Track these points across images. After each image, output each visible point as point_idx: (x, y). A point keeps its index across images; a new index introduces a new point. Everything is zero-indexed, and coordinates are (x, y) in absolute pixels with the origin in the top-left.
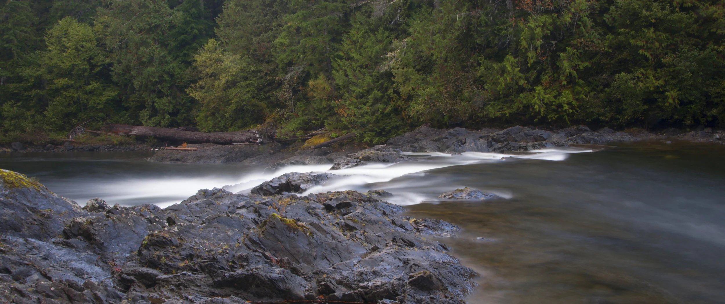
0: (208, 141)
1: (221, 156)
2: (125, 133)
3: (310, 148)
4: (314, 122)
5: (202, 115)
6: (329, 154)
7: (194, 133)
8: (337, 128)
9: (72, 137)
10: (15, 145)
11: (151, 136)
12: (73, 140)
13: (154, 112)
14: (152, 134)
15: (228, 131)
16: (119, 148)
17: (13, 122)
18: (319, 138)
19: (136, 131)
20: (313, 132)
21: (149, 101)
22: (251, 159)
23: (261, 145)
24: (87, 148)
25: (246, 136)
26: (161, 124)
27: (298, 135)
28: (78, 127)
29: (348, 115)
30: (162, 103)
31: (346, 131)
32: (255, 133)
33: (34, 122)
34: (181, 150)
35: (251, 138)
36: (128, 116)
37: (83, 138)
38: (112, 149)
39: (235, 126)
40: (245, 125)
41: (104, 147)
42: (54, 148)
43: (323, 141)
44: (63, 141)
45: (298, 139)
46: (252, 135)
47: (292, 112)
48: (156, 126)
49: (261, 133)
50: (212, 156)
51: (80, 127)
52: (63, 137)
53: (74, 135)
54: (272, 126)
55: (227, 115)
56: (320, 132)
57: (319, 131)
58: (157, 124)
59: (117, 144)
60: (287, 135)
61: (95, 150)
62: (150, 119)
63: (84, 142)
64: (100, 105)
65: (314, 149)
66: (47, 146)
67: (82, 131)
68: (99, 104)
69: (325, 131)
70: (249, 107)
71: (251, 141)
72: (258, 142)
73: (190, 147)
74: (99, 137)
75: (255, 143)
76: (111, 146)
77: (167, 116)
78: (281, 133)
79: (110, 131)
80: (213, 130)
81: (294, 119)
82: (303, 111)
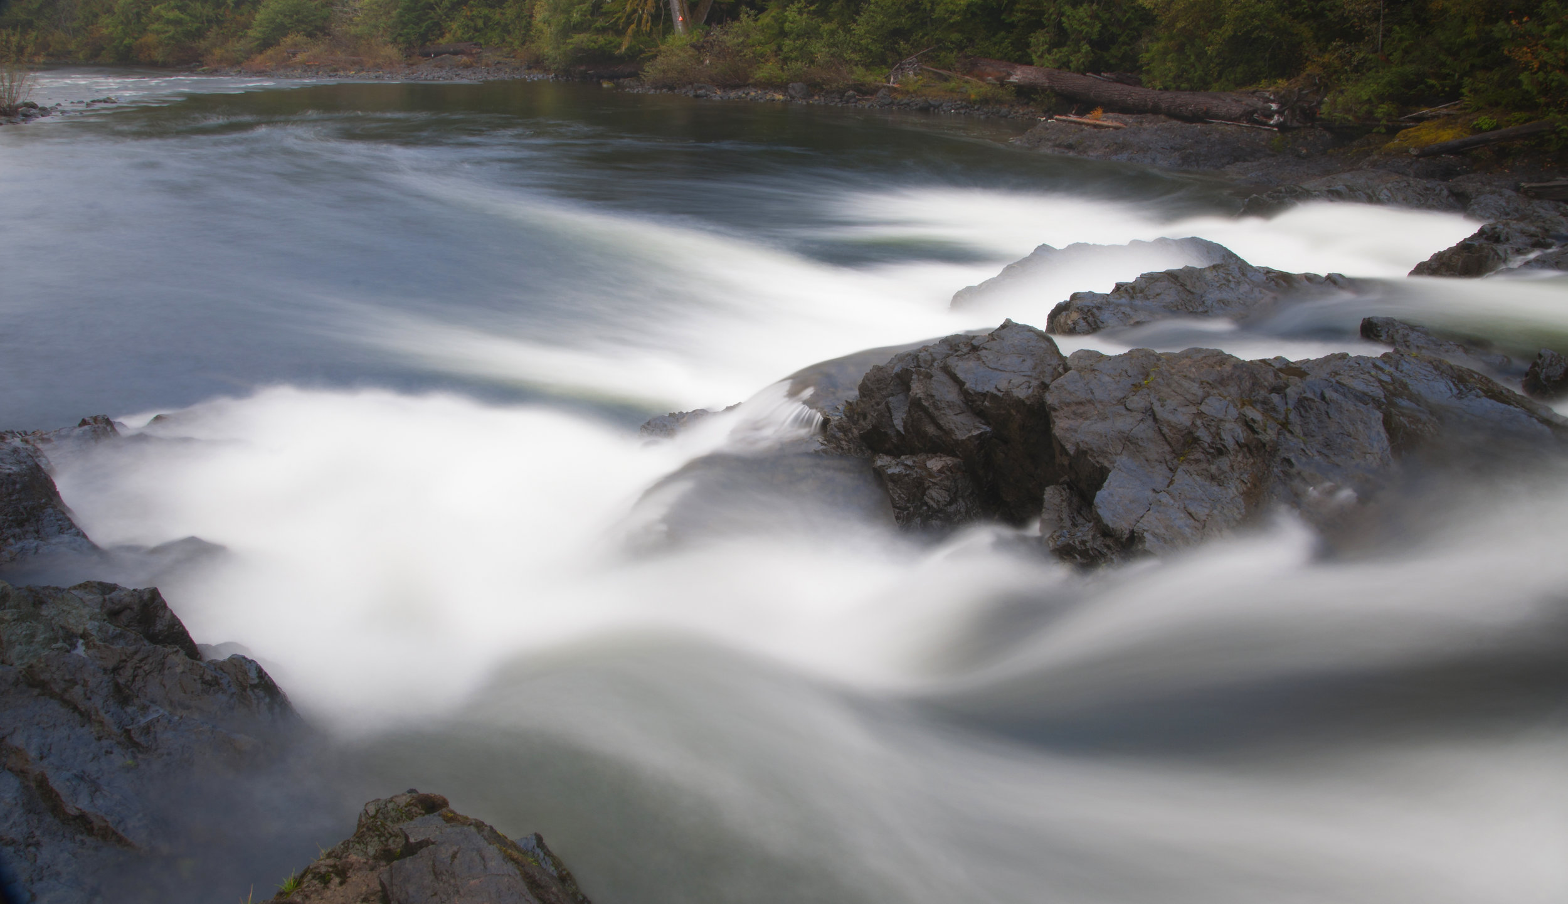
0: (1155, 110)
1: (1173, 149)
2: (997, 79)
3: (1407, 151)
4: (1431, 81)
5: (1156, 47)
6: (1459, 174)
7: (1129, 88)
8: (1497, 104)
9: (895, 79)
10: (793, 88)
11: (1044, 90)
12: (895, 86)
13: (1061, 37)
14: (1046, 85)
15: (1208, 89)
16: (978, 109)
17: (798, 43)
18: (1438, 128)
19: (1018, 75)
20: (1425, 111)
21: (1051, 11)
22: (1246, 165)
23: (1280, 131)
24: (917, 104)
25: (1247, 104)
26: (1071, 65)
27: (1380, 116)
28: (909, 60)
29: (1543, 66)
30: (1077, 17)
31: (1524, 115)
32: (1269, 100)
33: (834, 45)
34: (1087, 124)
35: (1255, 111)
36: (1010, 43)
37: (916, 82)
38: (962, 111)
39: (1227, 80)
40: (1252, 78)
41: (950, 104)
42: (859, 100)
43: (1448, 136)
44: (877, 87)
45: (1378, 126)
46: (1260, 104)
47: (1376, 52)
48: (1059, 68)
49: (1283, 101)
50: (1151, 146)
51: (913, 59)
52: (879, 79)
53: (899, 76)
54: (1315, 84)
55: (1209, 50)
56: (1445, 111)
57: (1442, 110)
58: (1064, 63)
59: (975, 102)
60: (1348, 111)
61: (932, 109)
62: (1049, 51)
63: (915, 92)
64: (955, 16)
65: (1418, 156)
66: (846, 94)
67: (915, 69)
68: (953, 13)
69: (1461, 109)
70: (1266, 34)
71: (1254, 118)
72: (1272, 122)
73: (1109, 121)
74: (944, 85)
75: (1266, 124)
76: (964, 103)
77: (1086, 48)
78: (1334, 102)
79: (970, 73)
80: (1174, 86)
81: (1378, 72)
82: (1406, 52)
